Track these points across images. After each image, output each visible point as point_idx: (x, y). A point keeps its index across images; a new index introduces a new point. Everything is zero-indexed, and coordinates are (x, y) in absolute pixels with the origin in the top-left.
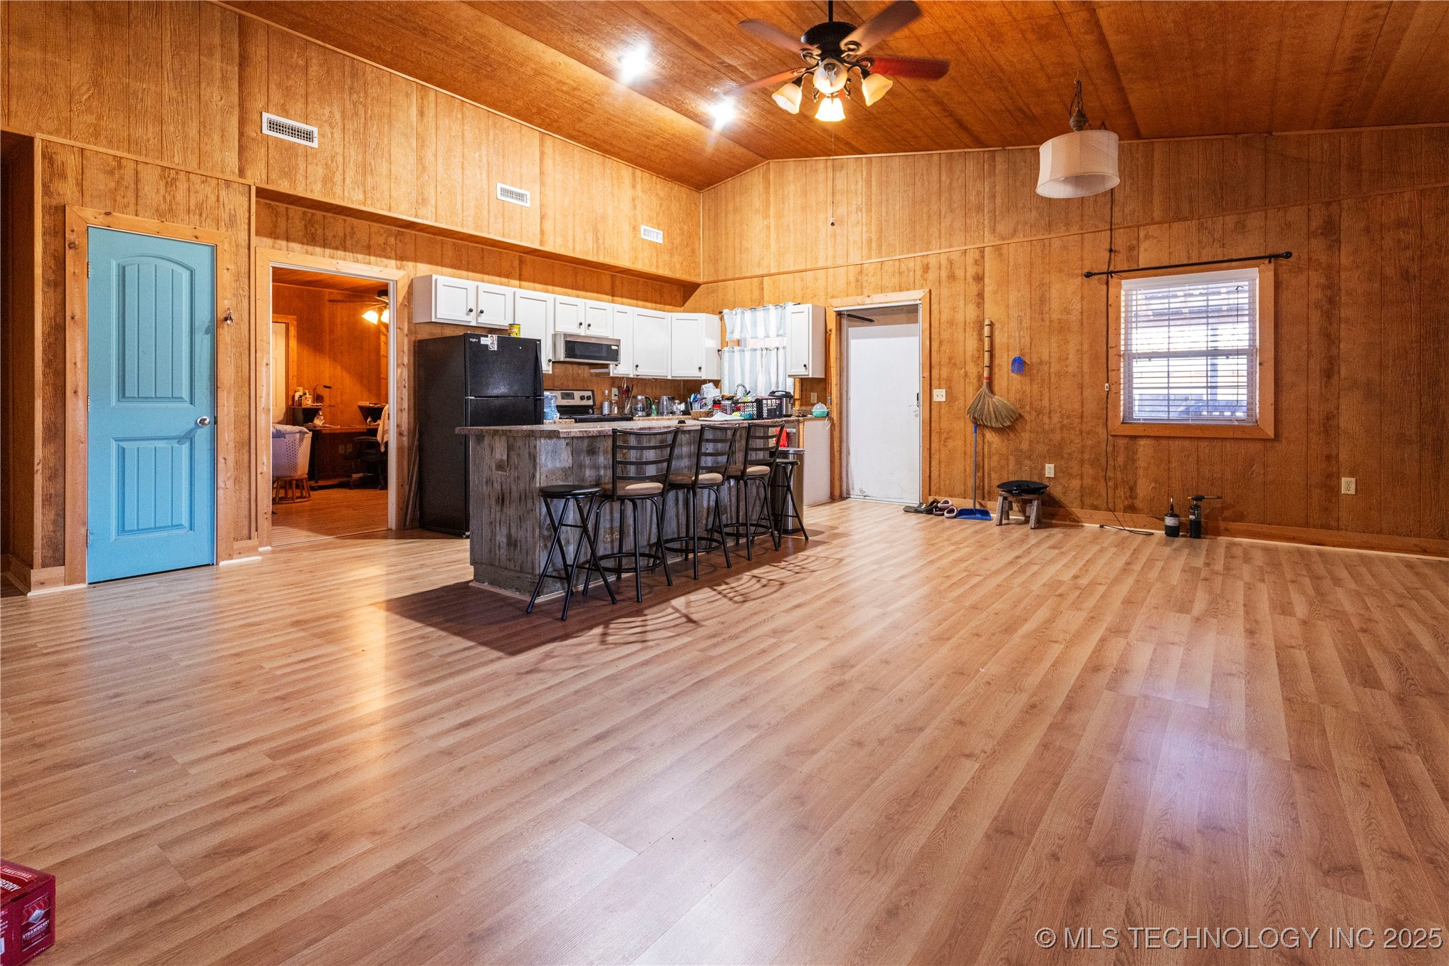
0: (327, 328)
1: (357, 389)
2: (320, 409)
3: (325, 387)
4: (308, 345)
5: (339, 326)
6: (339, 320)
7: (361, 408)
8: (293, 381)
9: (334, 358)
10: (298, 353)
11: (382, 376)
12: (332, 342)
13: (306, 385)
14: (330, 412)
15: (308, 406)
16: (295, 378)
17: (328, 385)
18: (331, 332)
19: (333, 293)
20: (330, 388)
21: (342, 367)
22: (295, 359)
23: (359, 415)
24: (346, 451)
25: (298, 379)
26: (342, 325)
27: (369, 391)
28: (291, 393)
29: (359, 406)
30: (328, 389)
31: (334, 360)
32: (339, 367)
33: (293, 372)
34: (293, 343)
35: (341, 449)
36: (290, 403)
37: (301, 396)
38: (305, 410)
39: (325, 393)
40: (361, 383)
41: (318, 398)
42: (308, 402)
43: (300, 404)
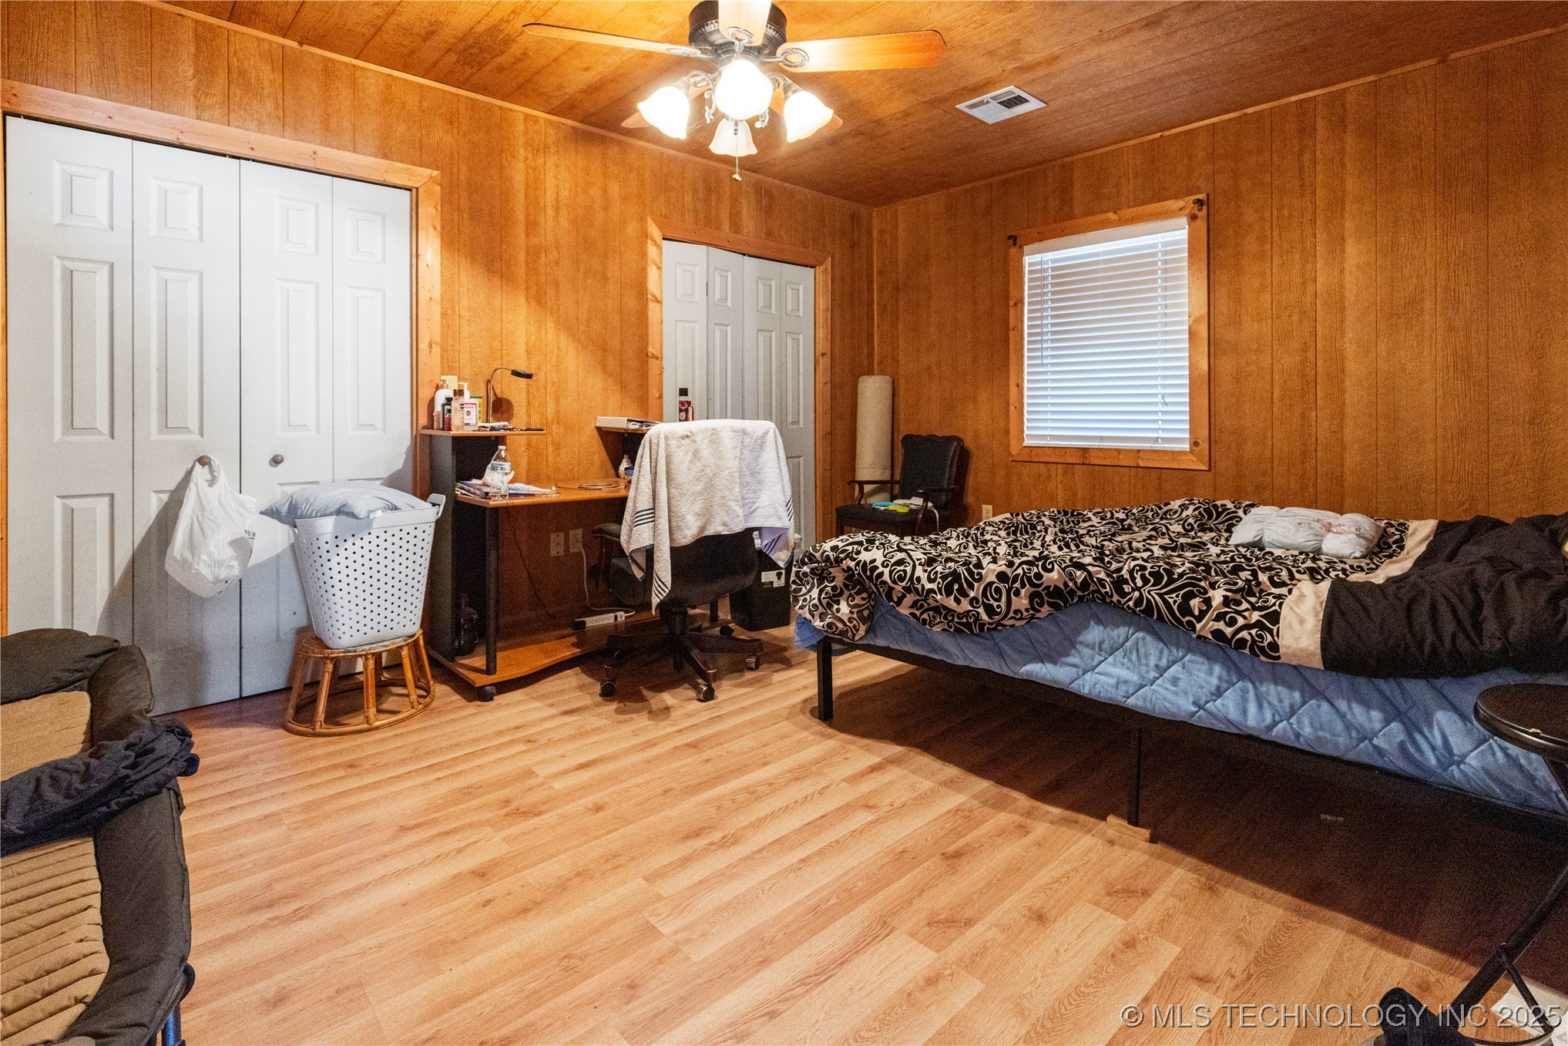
0: (521, 216)
1: (595, 383)
2: (501, 440)
3: (516, 373)
4: (472, 258)
5: (550, 212)
6: (550, 198)
7: (604, 434)
8: (431, 360)
9: (538, 297)
10: (444, 282)
11: (651, 349)
12: (533, 253)
13: (467, 373)
14: (529, 445)
15: (468, 431)
16: (436, 349)
17: (522, 369)
18: (531, 226)
19: (536, 120)
20: (529, 376)
21: (557, 321)
22: (437, 296)
23: (598, 453)
24: (567, 549)
25: (444, 350)
26: (557, 209)
27: (623, 387)
28: (425, 393)
29: (599, 429)
30: (523, 381)
31: (539, 302)
32: (550, 324)
33: (431, 329)
34: (431, 251)
35: (556, 545)
36: (423, 421)
37: (449, 400)
38: (459, 442)
39: (515, 391)
40: (604, 366)
41: (499, 407)
42: (469, 420)
43: (447, 426)
